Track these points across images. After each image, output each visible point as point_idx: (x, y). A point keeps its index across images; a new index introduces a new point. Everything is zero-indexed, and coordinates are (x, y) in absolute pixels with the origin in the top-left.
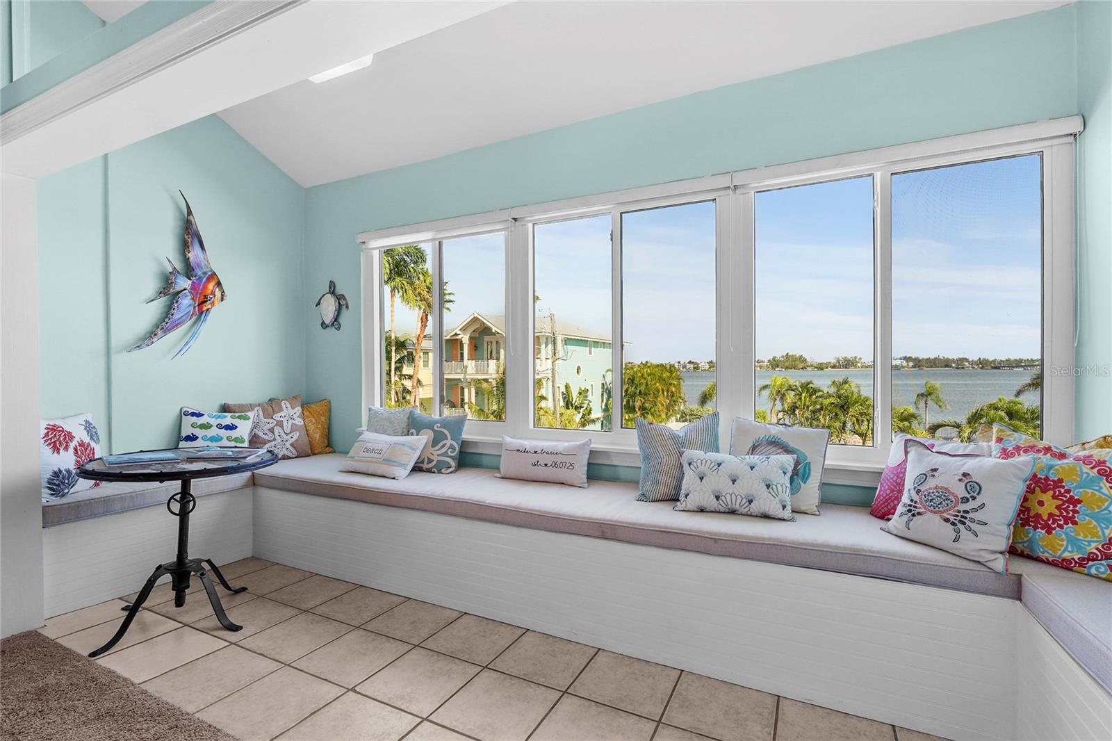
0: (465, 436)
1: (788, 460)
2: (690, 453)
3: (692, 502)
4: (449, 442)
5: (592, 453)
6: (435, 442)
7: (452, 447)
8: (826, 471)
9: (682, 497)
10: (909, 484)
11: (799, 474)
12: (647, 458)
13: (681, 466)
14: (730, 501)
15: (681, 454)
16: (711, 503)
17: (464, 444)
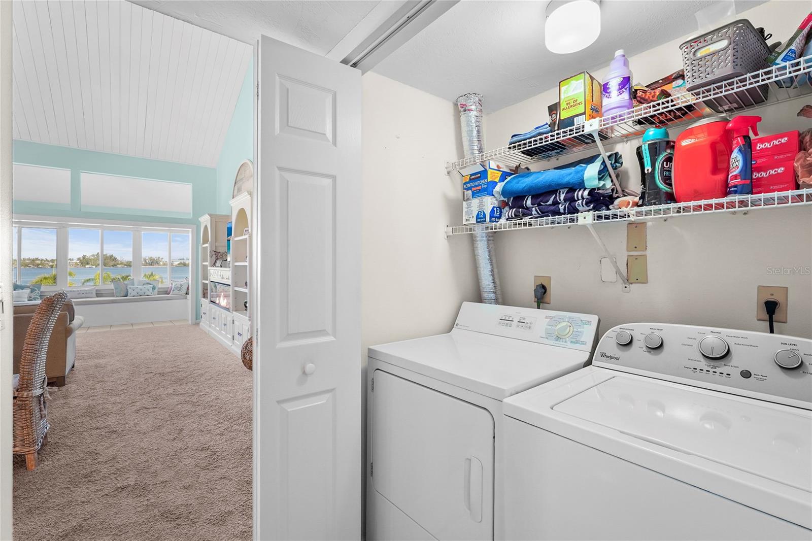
0: (41, 290)
1: (152, 286)
2: (129, 286)
3: (132, 295)
4: (37, 291)
5: (96, 290)
6: (32, 291)
7: (38, 293)
8: (159, 288)
9: (129, 294)
10: (173, 288)
11: (154, 288)
12: (116, 289)
13: (127, 289)
14: (140, 293)
15: (127, 287)
16: (137, 294)
17: (41, 292)
